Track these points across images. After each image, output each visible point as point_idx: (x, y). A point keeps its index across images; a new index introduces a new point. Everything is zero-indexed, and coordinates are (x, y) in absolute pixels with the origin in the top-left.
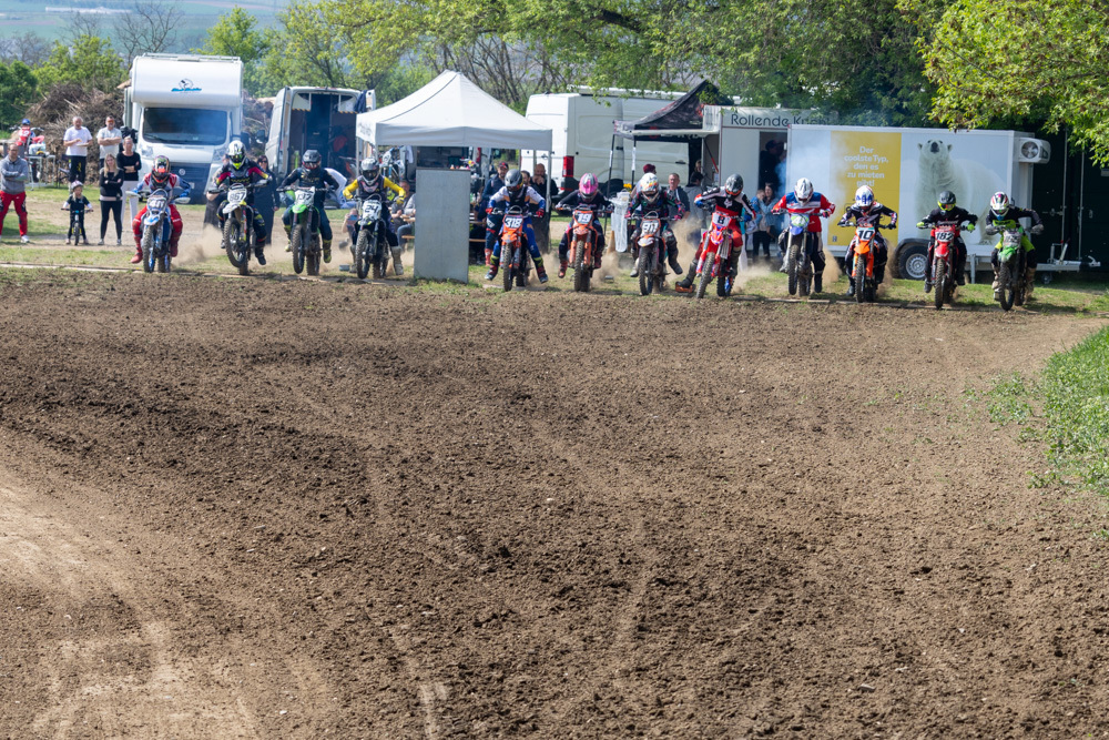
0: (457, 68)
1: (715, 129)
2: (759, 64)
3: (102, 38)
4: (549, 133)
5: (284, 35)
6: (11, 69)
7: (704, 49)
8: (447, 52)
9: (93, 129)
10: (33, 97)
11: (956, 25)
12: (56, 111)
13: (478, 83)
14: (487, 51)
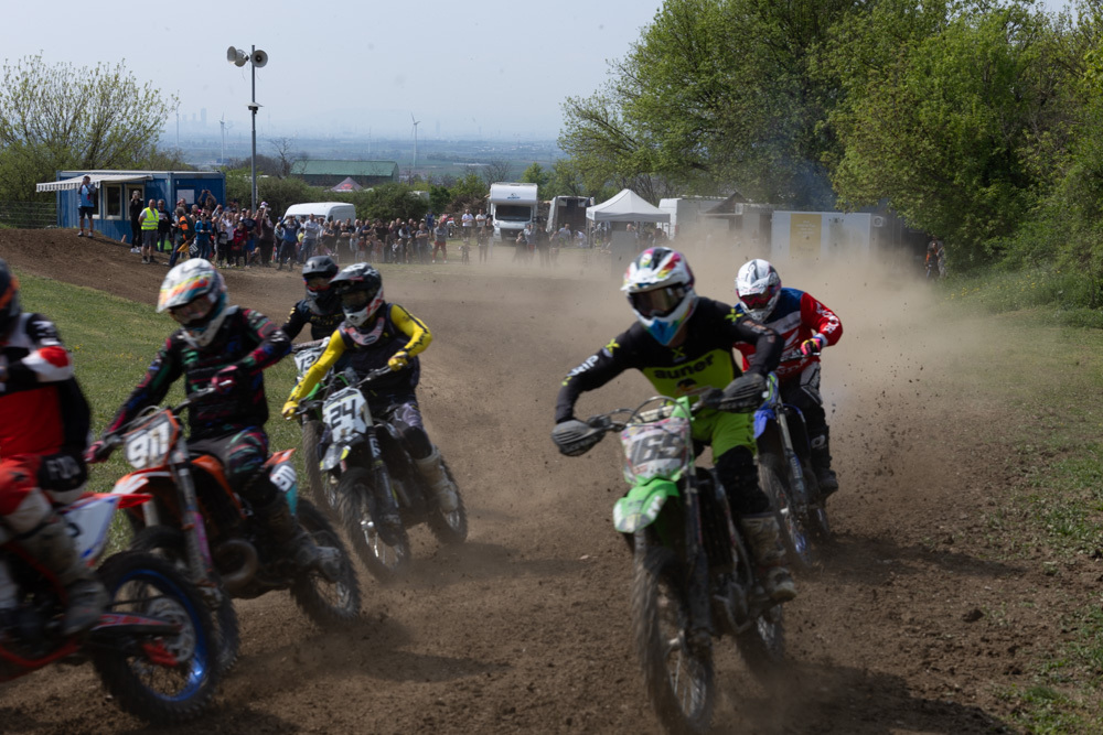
0: (629, 188)
1: (741, 213)
2: (760, 185)
3: (478, 176)
4: (669, 215)
5: (555, 174)
6: (439, 189)
7: (736, 179)
8: (624, 180)
9: (474, 215)
10: (448, 201)
11: (846, 168)
12: (458, 207)
13: (638, 194)
14: (642, 180)
